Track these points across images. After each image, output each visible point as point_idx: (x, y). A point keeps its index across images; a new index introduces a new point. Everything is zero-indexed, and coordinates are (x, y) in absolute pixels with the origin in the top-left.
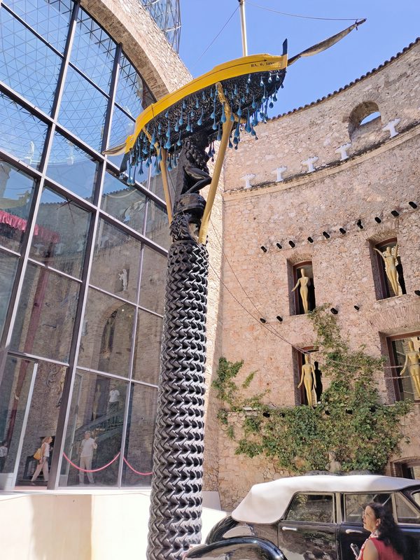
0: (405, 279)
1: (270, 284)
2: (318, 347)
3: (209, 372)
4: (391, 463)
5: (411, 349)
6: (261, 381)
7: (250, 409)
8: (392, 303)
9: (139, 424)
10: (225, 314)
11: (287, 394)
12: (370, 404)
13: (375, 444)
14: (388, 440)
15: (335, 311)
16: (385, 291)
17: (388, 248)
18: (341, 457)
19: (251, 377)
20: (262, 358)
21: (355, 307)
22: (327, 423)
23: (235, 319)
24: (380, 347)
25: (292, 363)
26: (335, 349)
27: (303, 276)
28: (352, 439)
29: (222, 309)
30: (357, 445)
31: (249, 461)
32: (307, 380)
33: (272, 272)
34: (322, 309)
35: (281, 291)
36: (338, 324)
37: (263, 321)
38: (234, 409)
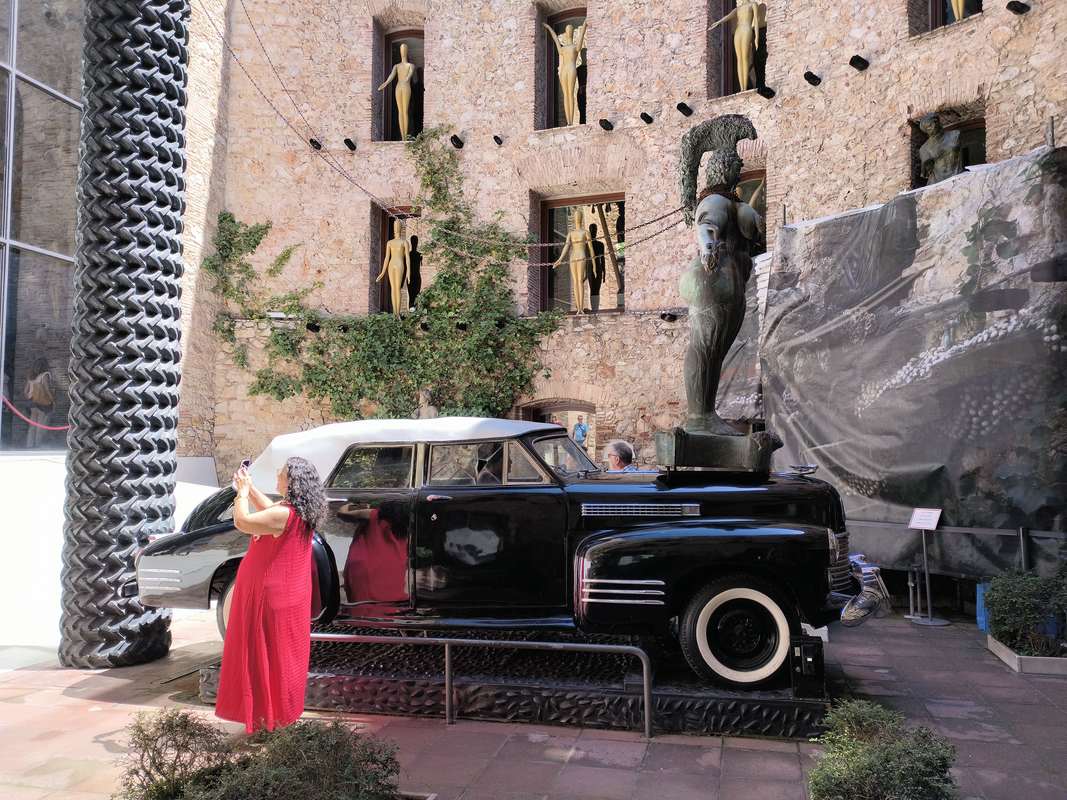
0: (588, 95)
1: (334, 67)
2: (419, 209)
3: (195, 239)
4: (518, 407)
5: (577, 226)
6: (305, 265)
7: (282, 315)
8: (559, 139)
9: (38, 335)
10: (234, 122)
11: (355, 291)
12: (498, 315)
13: (497, 379)
14: (517, 373)
15: (458, 142)
16: (551, 115)
17: (568, 28)
18: (440, 399)
19: (285, 257)
20: (309, 222)
21: (496, 138)
22: (422, 345)
23: (255, 134)
24: (528, 217)
25: (368, 235)
26: (450, 215)
27: (404, 59)
28: (461, 370)
29: (227, 109)
30: (467, 380)
31: (276, 406)
32: (395, 268)
33: (340, 39)
34: (435, 135)
35: (355, 87)
36: (461, 168)
37: (316, 145)
38: (250, 315)
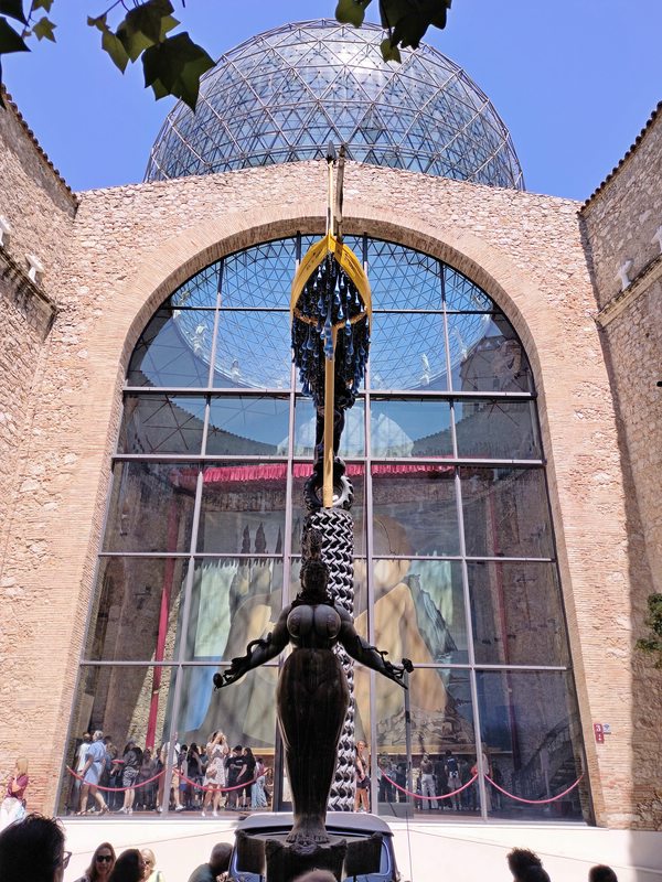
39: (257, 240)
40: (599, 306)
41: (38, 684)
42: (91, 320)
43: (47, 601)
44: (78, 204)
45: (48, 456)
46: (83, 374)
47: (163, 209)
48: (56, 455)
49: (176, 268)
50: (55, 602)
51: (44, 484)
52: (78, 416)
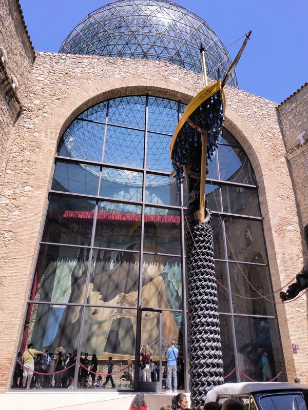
39: (127, 93)
40: (286, 150)
41: (6, 311)
42: (41, 117)
43: (13, 265)
44: (35, 57)
45: (15, 186)
46: (36, 146)
47: (82, 69)
48: (20, 186)
49: (88, 99)
50: (17, 266)
51: (12, 201)
52: (33, 167)
